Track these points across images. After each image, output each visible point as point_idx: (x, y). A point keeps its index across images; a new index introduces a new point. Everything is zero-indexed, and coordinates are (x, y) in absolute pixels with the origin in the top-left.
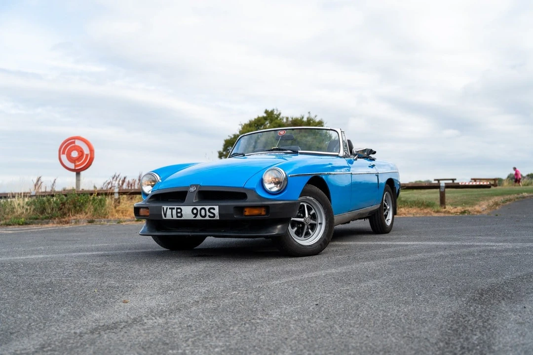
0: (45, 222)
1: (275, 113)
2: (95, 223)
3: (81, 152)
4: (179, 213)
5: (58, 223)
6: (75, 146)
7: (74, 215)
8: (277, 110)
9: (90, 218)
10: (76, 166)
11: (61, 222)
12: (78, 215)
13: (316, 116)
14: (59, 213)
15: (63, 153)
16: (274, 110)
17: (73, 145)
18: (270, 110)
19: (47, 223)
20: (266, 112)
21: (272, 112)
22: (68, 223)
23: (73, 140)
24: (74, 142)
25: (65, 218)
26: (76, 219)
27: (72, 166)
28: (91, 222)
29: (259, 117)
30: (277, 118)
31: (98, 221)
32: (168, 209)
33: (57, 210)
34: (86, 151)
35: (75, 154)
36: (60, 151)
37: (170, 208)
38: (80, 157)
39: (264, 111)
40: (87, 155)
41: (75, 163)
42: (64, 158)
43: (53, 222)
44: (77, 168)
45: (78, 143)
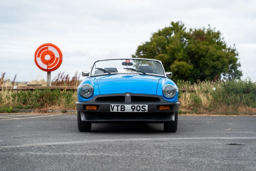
0: (28, 111)
1: (179, 25)
2: (67, 113)
3: (53, 55)
4: (123, 108)
5: (38, 112)
6: (48, 51)
7: (50, 106)
8: (181, 22)
9: (63, 109)
10: (48, 67)
11: (40, 112)
12: (54, 106)
13: (215, 28)
14: (38, 104)
15: (39, 56)
16: (178, 22)
17: (47, 50)
18: (175, 22)
19: (30, 112)
20: (172, 23)
21: (177, 24)
22: (46, 112)
23: (47, 46)
24: (47, 48)
25: (43, 108)
26: (53, 109)
27: (45, 67)
28: (64, 112)
29: (166, 28)
30: (181, 29)
31: (69, 112)
32: (115, 106)
33: (36, 102)
34: (57, 55)
35: (48, 58)
36: (36, 54)
37: (116, 106)
38: (52, 60)
39: (171, 22)
40: (57, 59)
41: (48, 65)
42: (39, 60)
43: (34, 111)
44: (49, 69)
45: (50, 49)
